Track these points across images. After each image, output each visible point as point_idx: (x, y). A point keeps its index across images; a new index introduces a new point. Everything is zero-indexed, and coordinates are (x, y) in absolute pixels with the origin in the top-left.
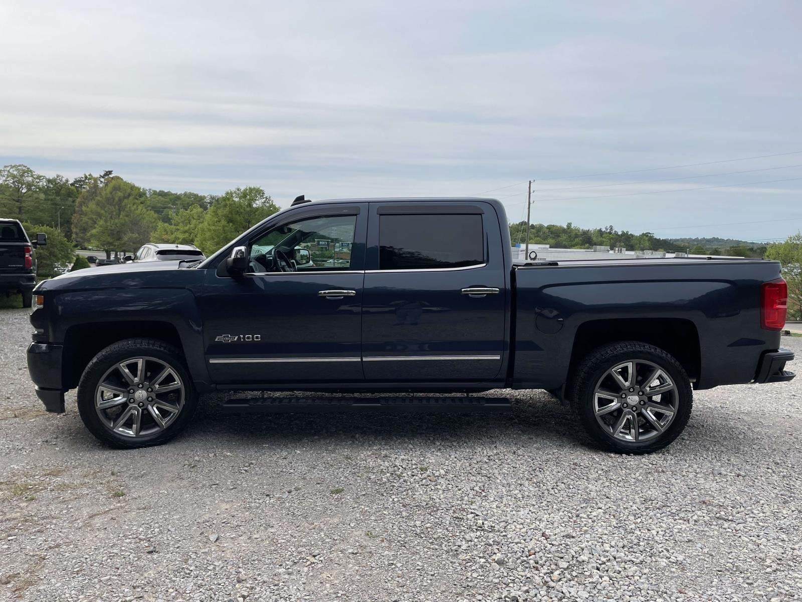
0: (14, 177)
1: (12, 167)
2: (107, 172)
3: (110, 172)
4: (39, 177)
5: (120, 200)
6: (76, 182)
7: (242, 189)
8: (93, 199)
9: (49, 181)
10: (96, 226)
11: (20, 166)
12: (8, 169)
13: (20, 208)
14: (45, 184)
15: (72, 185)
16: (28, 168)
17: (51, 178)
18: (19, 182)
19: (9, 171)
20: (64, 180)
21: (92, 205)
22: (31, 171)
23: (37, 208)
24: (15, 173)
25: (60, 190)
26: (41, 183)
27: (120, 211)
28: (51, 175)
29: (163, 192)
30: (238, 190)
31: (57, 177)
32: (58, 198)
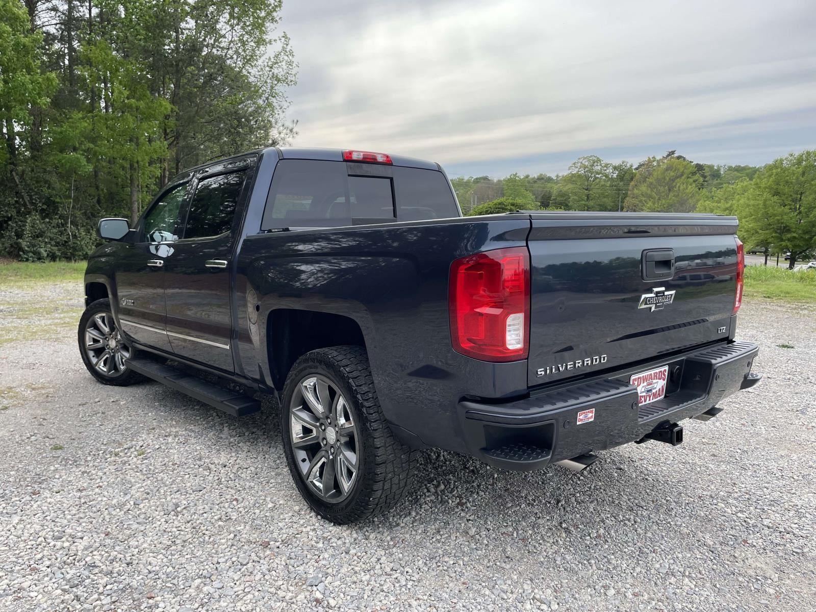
0: (585, 167)
1: (585, 158)
2: (670, 153)
3: (673, 152)
4: (607, 165)
5: (673, 180)
6: (640, 166)
7: (797, 154)
8: (645, 181)
9: (615, 168)
10: (644, 208)
11: (591, 156)
12: (581, 161)
13: (588, 196)
14: (611, 171)
15: (636, 169)
16: (598, 158)
17: (617, 165)
18: (589, 171)
19: (581, 163)
20: (628, 165)
21: (644, 188)
22: (600, 160)
23: (602, 194)
24: (587, 163)
25: (624, 175)
26: (608, 171)
27: (670, 190)
28: (616, 162)
29: (739, 166)
30: (791, 155)
31: (623, 163)
32: (621, 183)
